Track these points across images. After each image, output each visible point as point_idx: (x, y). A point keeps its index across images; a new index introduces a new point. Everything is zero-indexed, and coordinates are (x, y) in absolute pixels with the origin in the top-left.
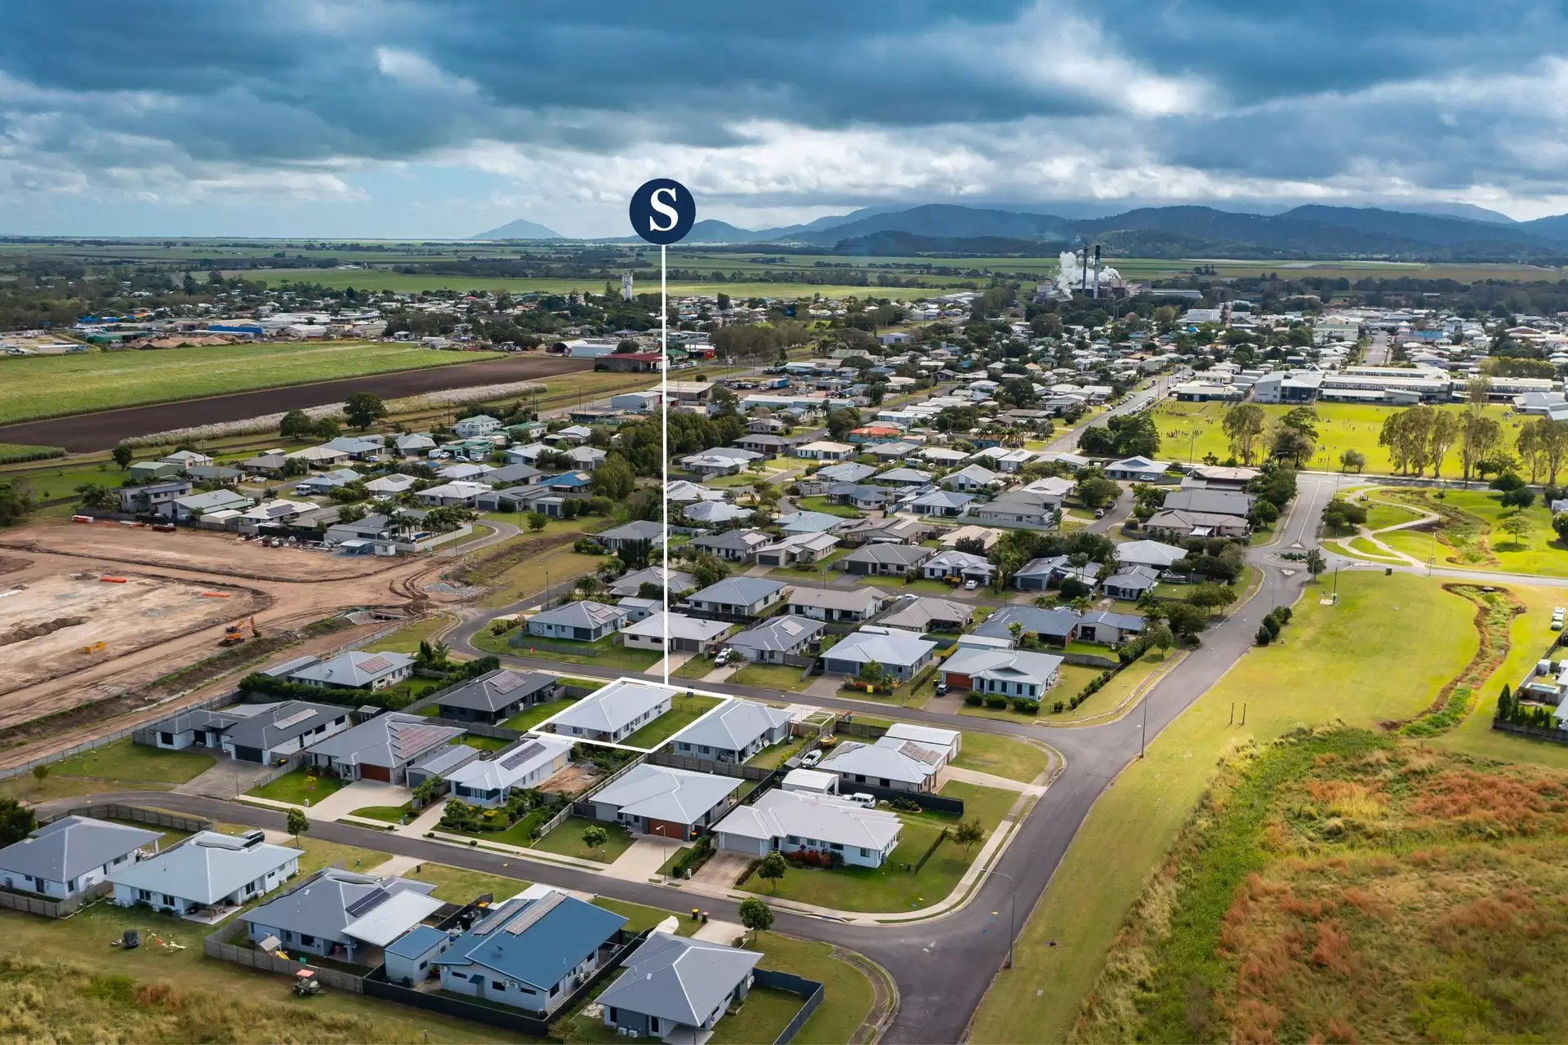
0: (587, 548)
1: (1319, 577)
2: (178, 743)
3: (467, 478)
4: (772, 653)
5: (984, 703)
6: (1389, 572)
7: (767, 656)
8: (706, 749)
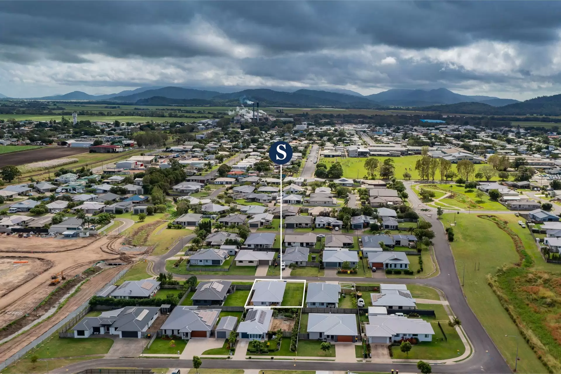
0: (174, 227)
1: (441, 216)
2: (87, 334)
3: (87, 200)
4: (301, 263)
5: (393, 273)
6: (458, 213)
7: (299, 263)
8: (323, 304)
